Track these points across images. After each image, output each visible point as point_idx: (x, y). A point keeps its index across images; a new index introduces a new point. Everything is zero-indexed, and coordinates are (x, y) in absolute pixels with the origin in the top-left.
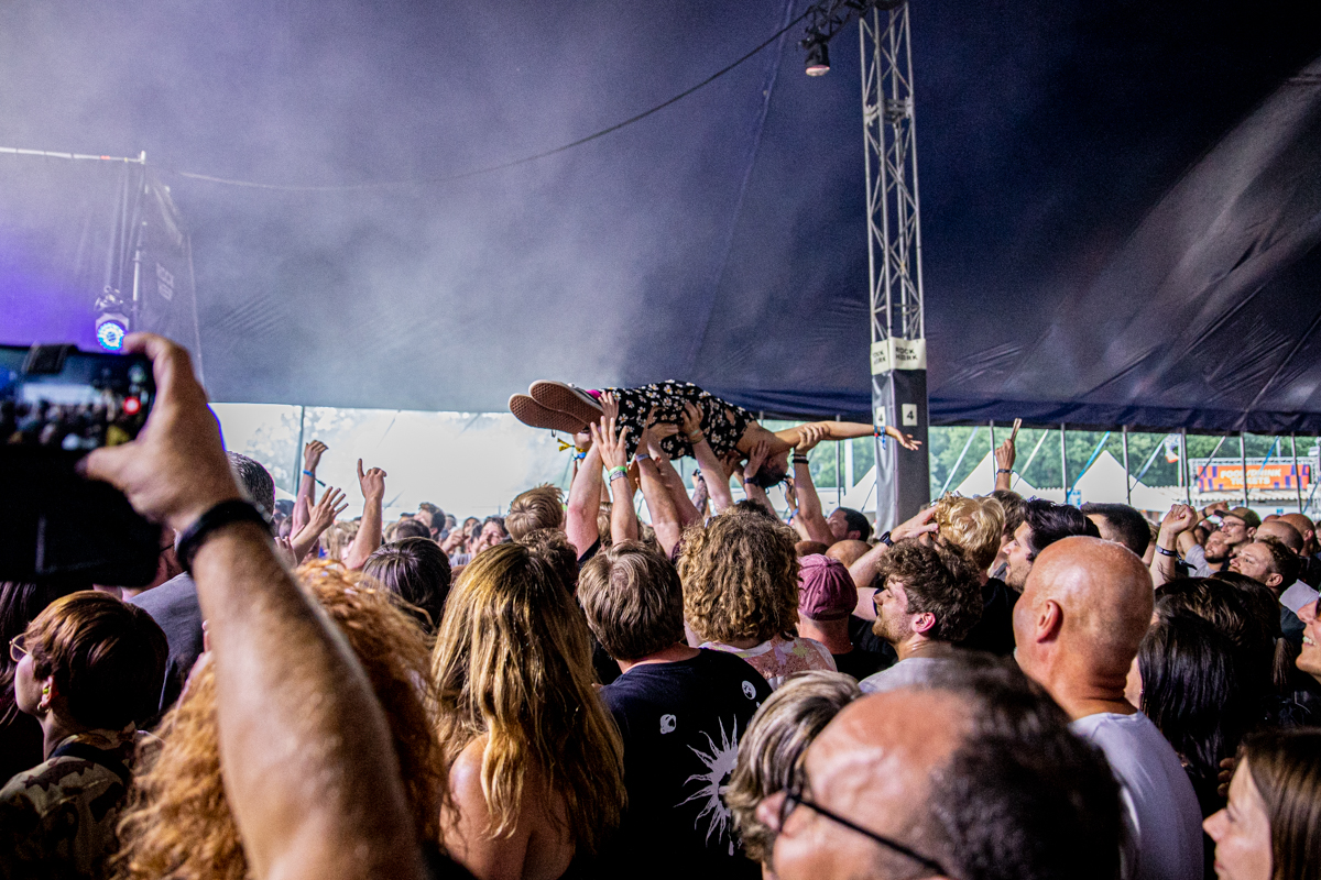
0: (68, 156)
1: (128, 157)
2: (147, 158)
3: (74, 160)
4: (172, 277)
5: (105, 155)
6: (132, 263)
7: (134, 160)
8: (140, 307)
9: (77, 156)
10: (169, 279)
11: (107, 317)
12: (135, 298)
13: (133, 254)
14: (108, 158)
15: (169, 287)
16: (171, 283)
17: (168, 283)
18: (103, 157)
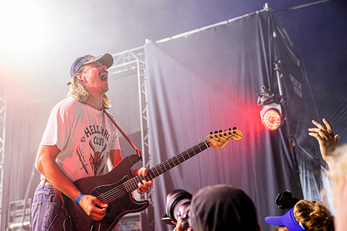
0: (225, 22)
1: (258, 10)
2: (269, 6)
3: (228, 23)
4: (300, 84)
5: (245, 14)
6: (274, 72)
7: (262, 11)
8: (285, 99)
9: (230, 21)
10: (298, 85)
11: (267, 107)
12: (281, 94)
13: (273, 67)
14: (247, 15)
15: (299, 89)
16: (300, 87)
17: (299, 87)
18: (244, 16)
